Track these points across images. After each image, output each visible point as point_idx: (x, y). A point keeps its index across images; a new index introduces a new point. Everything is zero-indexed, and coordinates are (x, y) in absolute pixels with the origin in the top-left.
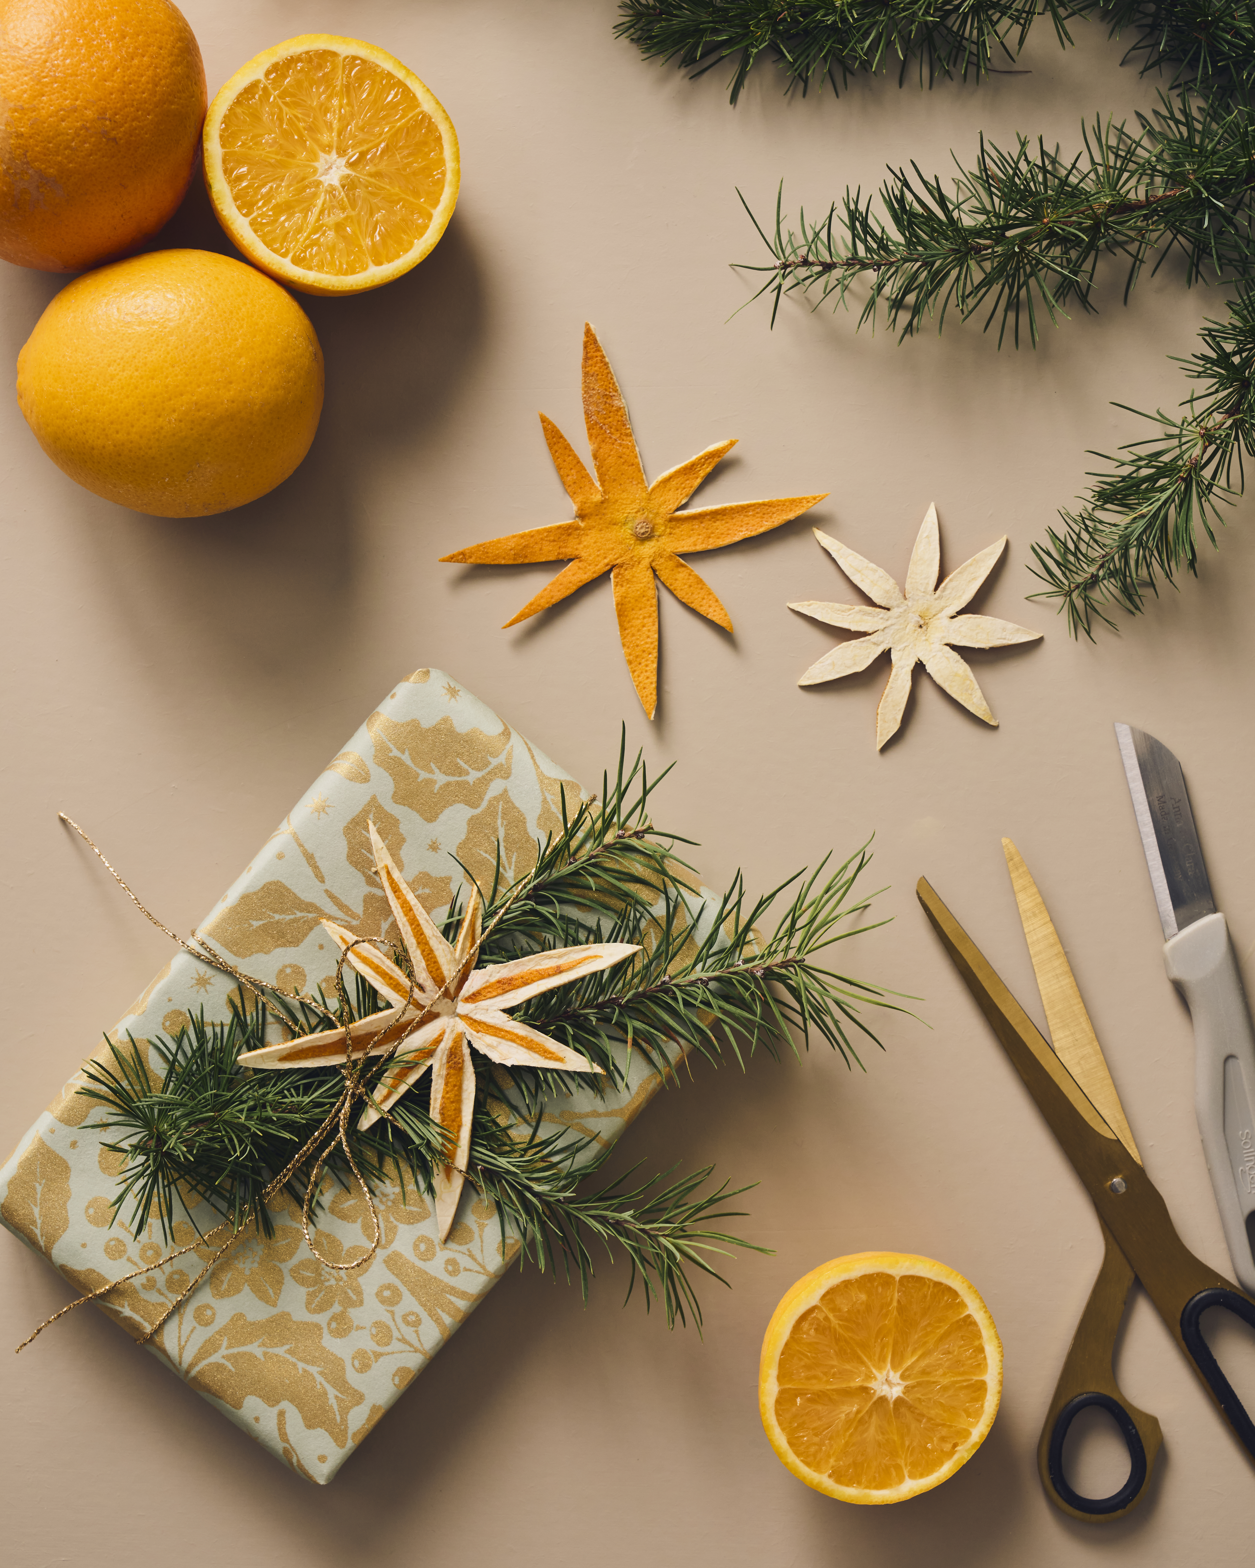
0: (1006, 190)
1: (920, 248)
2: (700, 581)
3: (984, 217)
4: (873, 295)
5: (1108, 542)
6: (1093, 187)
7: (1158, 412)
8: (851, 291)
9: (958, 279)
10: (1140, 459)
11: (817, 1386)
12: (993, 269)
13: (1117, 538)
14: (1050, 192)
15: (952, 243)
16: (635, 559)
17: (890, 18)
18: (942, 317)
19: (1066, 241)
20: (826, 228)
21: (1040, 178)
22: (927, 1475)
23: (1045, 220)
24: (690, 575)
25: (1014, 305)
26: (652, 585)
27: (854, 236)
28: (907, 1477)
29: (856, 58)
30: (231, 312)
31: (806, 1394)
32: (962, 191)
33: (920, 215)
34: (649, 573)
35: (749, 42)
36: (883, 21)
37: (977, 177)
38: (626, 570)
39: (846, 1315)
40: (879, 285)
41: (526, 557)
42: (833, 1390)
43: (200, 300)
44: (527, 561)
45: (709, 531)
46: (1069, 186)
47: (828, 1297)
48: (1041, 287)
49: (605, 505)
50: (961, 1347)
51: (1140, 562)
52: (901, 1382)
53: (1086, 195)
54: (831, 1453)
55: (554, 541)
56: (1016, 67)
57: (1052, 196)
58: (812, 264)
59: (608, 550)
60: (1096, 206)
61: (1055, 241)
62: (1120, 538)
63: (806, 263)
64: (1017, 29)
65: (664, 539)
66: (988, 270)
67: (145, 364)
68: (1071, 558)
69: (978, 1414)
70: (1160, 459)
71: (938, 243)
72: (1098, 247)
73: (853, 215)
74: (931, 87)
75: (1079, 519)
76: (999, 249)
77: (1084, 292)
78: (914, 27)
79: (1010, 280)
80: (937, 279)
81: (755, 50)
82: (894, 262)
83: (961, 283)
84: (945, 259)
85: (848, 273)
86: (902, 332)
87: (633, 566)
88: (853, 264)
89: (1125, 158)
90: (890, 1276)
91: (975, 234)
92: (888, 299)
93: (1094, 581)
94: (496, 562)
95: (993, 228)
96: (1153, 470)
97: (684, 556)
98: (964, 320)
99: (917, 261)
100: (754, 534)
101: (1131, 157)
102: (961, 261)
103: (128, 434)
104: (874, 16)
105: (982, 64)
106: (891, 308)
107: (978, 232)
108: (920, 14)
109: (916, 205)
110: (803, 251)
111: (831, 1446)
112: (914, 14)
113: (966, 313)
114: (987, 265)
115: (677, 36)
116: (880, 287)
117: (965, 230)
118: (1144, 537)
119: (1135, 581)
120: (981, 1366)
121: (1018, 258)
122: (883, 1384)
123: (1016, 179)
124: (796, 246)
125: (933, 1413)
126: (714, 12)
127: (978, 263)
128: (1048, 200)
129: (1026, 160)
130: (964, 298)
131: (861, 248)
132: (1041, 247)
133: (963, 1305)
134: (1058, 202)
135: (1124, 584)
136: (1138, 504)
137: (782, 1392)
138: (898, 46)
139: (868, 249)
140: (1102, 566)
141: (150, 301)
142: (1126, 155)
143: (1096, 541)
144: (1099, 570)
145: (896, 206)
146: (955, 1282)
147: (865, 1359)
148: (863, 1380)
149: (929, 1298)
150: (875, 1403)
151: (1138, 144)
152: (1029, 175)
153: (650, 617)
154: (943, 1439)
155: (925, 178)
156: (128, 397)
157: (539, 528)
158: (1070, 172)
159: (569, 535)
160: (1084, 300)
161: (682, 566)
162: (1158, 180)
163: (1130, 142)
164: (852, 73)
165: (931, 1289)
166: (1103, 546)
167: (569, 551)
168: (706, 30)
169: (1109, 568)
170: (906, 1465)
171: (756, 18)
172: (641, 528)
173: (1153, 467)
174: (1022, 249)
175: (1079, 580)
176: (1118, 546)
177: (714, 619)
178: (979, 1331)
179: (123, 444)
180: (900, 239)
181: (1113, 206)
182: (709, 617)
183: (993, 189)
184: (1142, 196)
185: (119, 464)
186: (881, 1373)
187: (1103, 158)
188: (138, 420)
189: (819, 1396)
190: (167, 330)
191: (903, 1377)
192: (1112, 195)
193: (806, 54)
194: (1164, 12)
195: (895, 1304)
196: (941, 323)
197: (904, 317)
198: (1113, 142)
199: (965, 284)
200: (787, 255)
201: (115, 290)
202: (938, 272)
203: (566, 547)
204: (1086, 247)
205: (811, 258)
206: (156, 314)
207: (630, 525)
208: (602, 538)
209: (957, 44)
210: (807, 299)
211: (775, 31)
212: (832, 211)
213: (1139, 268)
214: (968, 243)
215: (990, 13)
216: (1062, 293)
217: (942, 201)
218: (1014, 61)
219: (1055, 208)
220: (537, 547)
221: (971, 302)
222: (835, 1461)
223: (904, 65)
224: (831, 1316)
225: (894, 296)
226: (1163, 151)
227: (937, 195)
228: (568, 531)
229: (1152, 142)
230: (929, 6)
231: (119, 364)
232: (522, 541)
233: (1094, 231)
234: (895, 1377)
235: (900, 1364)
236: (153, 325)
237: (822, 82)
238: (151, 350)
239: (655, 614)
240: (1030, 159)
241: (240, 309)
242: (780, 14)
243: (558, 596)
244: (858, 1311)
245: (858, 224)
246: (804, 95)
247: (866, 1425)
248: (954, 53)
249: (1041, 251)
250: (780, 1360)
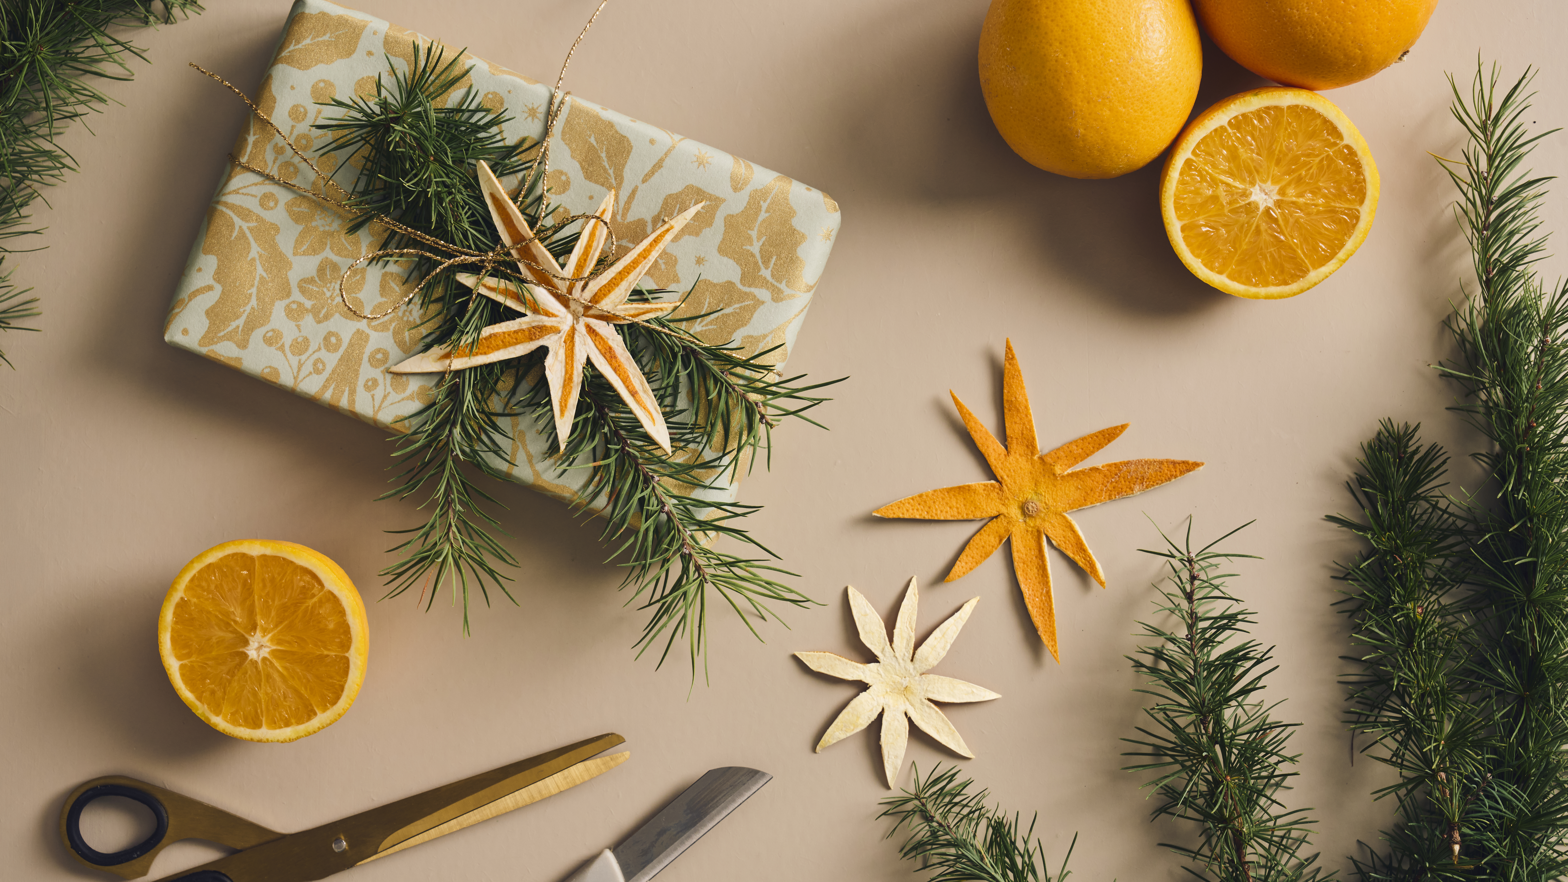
0: (1254, 745)
1: (1205, 673)
2: (987, 555)
3: (1231, 727)
4: (1166, 635)
5: (961, 830)
6: (1257, 817)
7: (1069, 872)
8: (1169, 616)
9: (1180, 705)
10: (1030, 857)
11: (257, 587)
12: (1188, 734)
13: (964, 837)
14: (1252, 781)
15: (1210, 700)
16: (1006, 501)
17: (1397, 648)
18: (1148, 692)
19: (1211, 795)
20: (1222, 595)
21: (1264, 774)
22: (182, 680)
23: (1229, 778)
24: (993, 547)
25: (1158, 752)
26: (984, 515)
27: (1215, 618)
28: (181, 662)
29: (1363, 621)
30: (1147, 103)
31: (250, 579)
32: (1253, 708)
33: (1233, 673)
34: (995, 513)
35: (1377, 531)
36: (1394, 643)
37: (1264, 721)
38: (998, 493)
39: (316, 612)
40: (1175, 639)
41: (1010, 410)
42: (254, 601)
43: (1157, 76)
44: (1006, 411)
45: (1029, 563)
46: (1257, 798)
47: (331, 597)
48: (1173, 774)
49: (1052, 477)
50: (290, 707)
51: (944, 857)
52: (260, 658)
53: (1250, 811)
54: (201, 600)
55: (1022, 434)
56: (1357, 754)
57: (1249, 783)
58: (1192, 583)
59: (1014, 479)
60: (1240, 820)
61: (1211, 786)
62: (964, 840)
63: (1193, 578)
64: (1387, 755)
65: (1023, 525)
66: (1187, 730)
67: (1104, 31)
68: (947, 800)
69: (235, 722)
70: (1029, 873)
71: (1210, 688)
72: (1206, 822)
73: (1233, 618)
74: (1339, 682)
75: (980, 806)
76: (1204, 739)
77: (1170, 810)
78: (1389, 668)
79: (1179, 749)
80: (1180, 688)
81: (1369, 536)
82: (1194, 652)
83: (1177, 708)
84: (1197, 694)
85: (1185, 614)
86: (1136, 659)
87: (1001, 500)
88: (1192, 618)
89: (1281, 844)
90: (349, 648)
91: (1218, 719)
92: (1163, 646)
93: (929, 819)
94: (1005, 385)
95: (1222, 734)
96: (1020, 867)
97: (1009, 542)
98: (1146, 710)
99: (1195, 671)
100: (1027, 600)
101: (1281, 849)
102: (1194, 708)
103: (1046, 17)
104: (1398, 636)
105: (1358, 725)
106: (1156, 650)
107: (1218, 722)
108: (1400, 674)
109: (1241, 670)
110: (1203, 576)
111: (207, 600)
112: (1400, 669)
113: (1152, 712)
114: (1191, 730)
115: (1382, 472)
116: (1173, 640)
117: (1221, 711)
118: (964, 860)
119: (928, 853)
120: (274, 724)
121: (1197, 755)
122: (259, 643)
123: (1263, 754)
124: (1207, 570)
125: (235, 684)
126: (1401, 502)
127: (1193, 722)
128: (1245, 780)
129: (1279, 762)
130: (1164, 710)
131: (1205, 624)
132: (1206, 774)
133: (325, 709)
134: (1244, 788)
135: (926, 843)
136: (992, 855)
137: (252, 559)
138: (1373, 655)
139: (1204, 630)
140: (940, 825)
141: (1157, 35)
142: (1283, 845)
143: (961, 820)
144: (938, 822)
145: (1240, 654)
146: (343, 703)
147: (279, 628)
148: (262, 626)
149: (331, 681)
150: (243, 636)
151: (1292, 855)
152: (1266, 764)
153: (958, 513)
154: (213, 693)
155: (1263, 678)
156: (1077, 17)
157: (1033, 422)
158: (1269, 798)
159: (1027, 446)
160: (1163, 810)
161: (1001, 541)
162: (1262, 872)
163: (1294, 848)
164: (1350, 617)
165: (338, 683)
166: (957, 826)
167: (1013, 445)
168: (1387, 495)
169: (939, 831)
170: (191, 662)
171: (1397, 537)
172: (1032, 507)
173: (1023, 868)
174: (1204, 758)
175: (929, 806)
176: (957, 838)
177: (956, 567)
178: (303, 723)
179: (1037, 13)
180: (1212, 658)
181: (1241, 834)
182: (958, 562)
183: (1255, 734)
184: (1248, 858)
185: (1021, 9)
186: (268, 641)
187: (1280, 826)
188: (1057, 25)
189: (249, 589)
190: (1133, 50)
191: (265, 659)
192: (1250, 833)
193: (1367, 579)
194: (1402, 877)
195: (326, 652)
196: (1143, 691)
197: (1148, 660)
198: (1294, 834)
199: (1175, 711)
200: (1199, 562)
201: (1167, 6)
202: (1186, 688)
203: (1017, 443)
204: (1206, 811)
205: (1197, 583)
206: (1146, 40)
207: (1035, 497)
208: (1024, 474)
209: (1375, 705)
210: (1163, 580)
211: (1386, 553)
212: (1237, 600)
213: (1189, 856)
214: (1209, 713)
215: (1402, 732)
216: (1168, 792)
217: (1245, 692)
218: (1361, 752)
219: (1239, 786)
220: (1017, 420)
221: (1161, 716)
222: (195, 603)
223: (1357, 660)
224: (315, 599)
225: (1165, 651)
226: (1286, 876)
227: (1249, 687)
228: (1031, 446)
229: (1294, 867)
230: (1407, 681)
231: (1104, 9)
232: (1023, 408)
233: (1220, 818)
234: (265, 653)
235: (276, 657)
236: (1137, 38)
237: (1344, 593)
238: (1115, 36)
239: (960, 518)
240: (1279, 765)
241: (1150, 110)
242: (1400, 557)
243: (976, 437)
244: (319, 622)
245: (1226, 621)
246: (1332, 577)
247: (224, 629)
248: (1369, 702)
249: (1203, 774)
250: (279, 557)
